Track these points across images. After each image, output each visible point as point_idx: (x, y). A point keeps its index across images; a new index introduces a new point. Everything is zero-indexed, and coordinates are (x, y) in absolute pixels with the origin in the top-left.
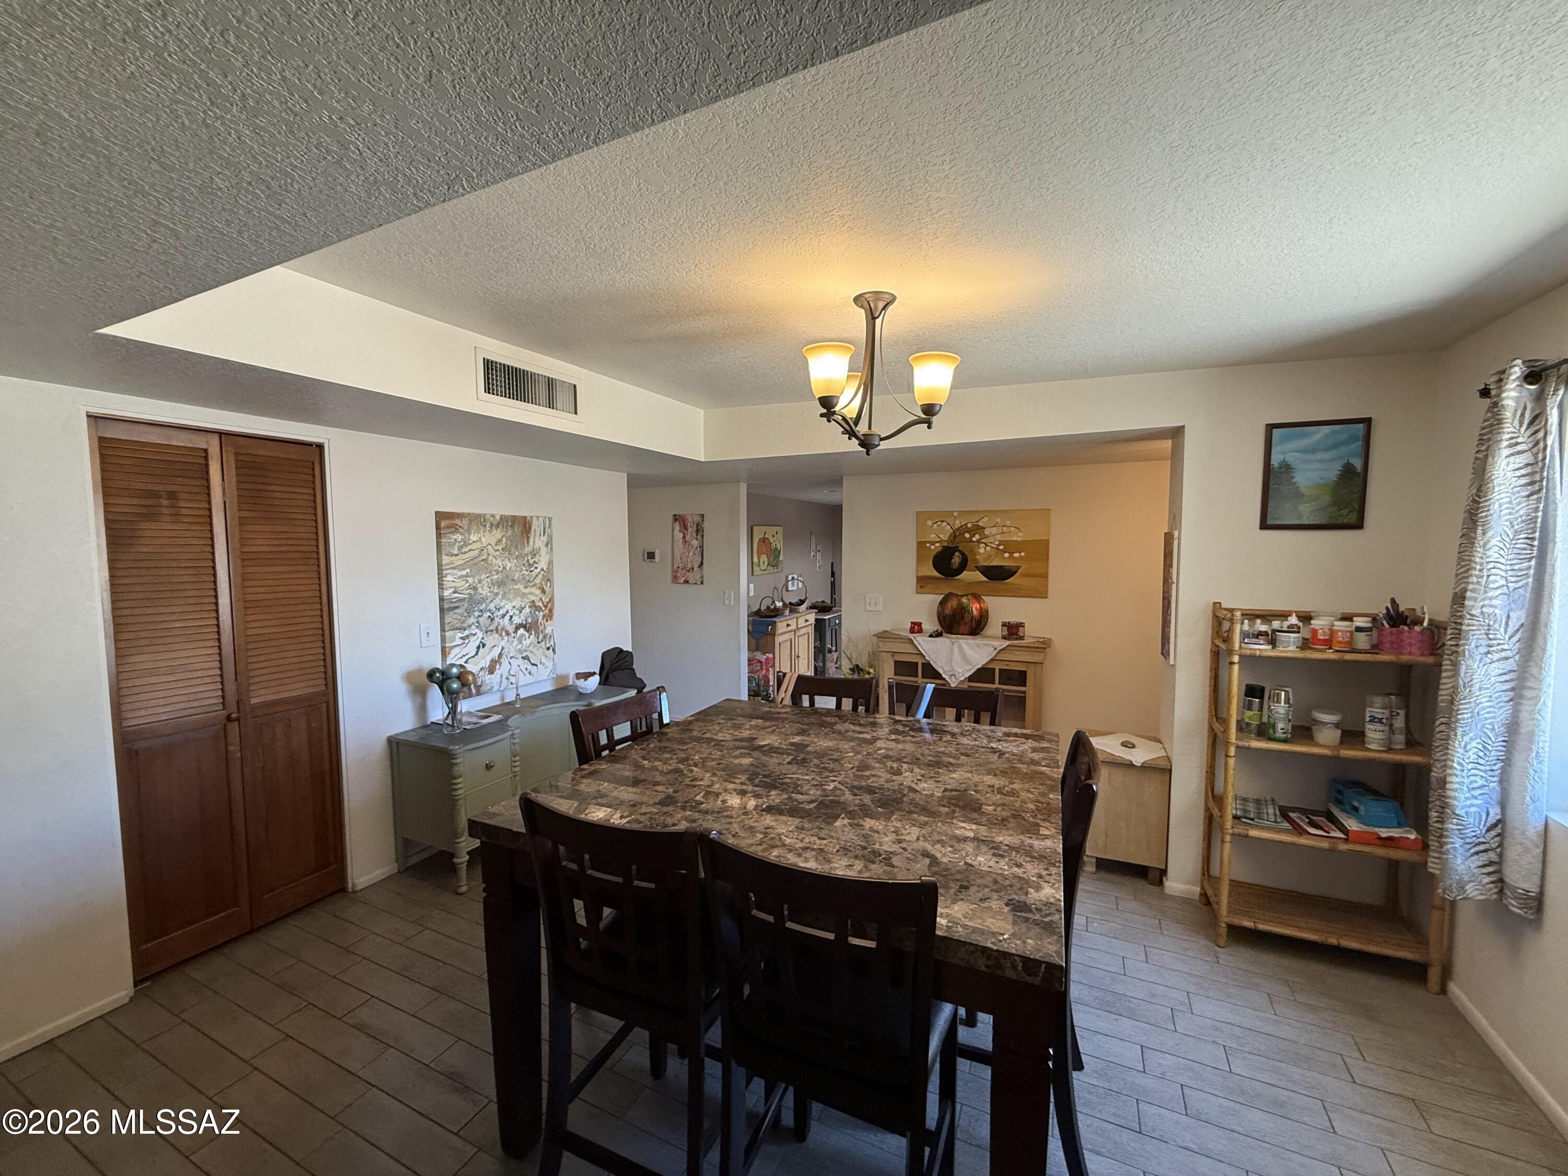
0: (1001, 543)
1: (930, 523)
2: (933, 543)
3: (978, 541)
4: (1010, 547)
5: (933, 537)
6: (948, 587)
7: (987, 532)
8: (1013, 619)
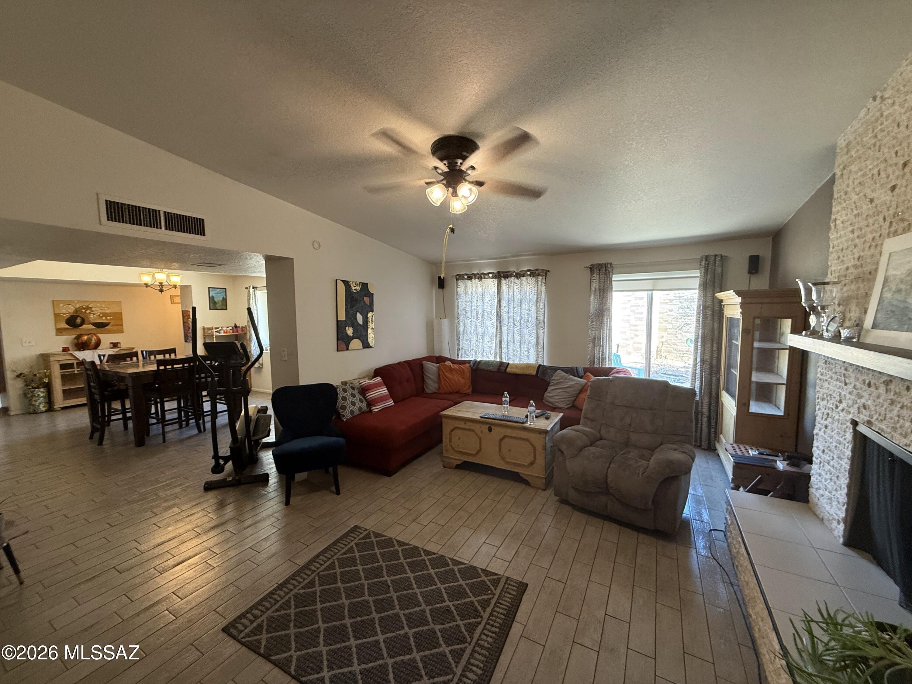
0: (101, 313)
1: (61, 305)
2: (65, 314)
3: (90, 313)
4: (105, 315)
5: (64, 311)
6: (77, 332)
7: (93, 309)
8: (114, 341)
